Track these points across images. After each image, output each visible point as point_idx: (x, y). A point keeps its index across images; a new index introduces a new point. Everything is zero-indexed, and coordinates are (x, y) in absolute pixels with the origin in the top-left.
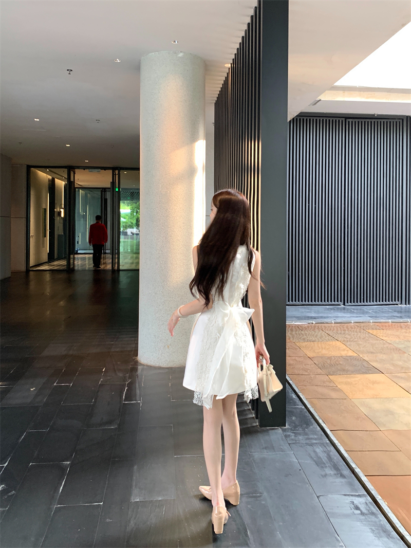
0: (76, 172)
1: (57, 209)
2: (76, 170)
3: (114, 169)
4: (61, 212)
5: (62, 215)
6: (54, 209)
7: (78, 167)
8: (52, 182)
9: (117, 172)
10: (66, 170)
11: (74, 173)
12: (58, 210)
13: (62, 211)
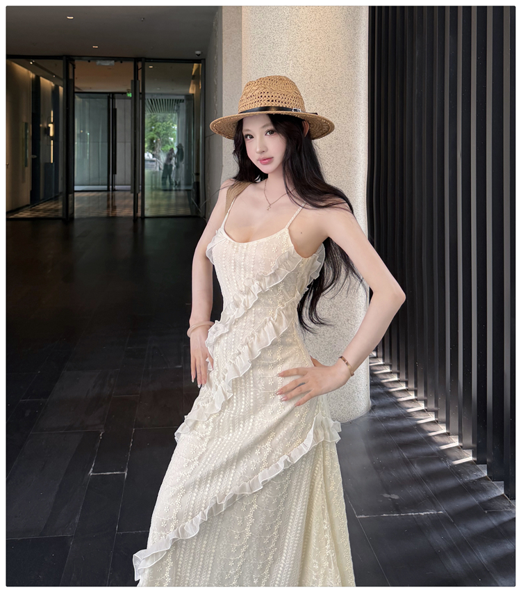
0: (77, 66)
1: (43, 124)
2: (77, 62)
3: (136, 60)
4: (49, 128)
5: (52, 134)
6: (40, 123)
7: (80, 57)
8: (36, 83)
9: (140, 65)
10: (60, 63)
11: (74, 68)
12: (45, 125)
13: (51, 126)
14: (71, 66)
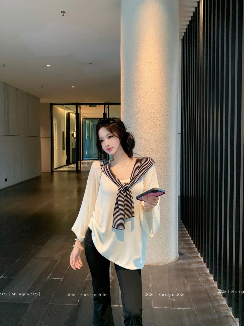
1: (71, 132)
3: (105, 104)
4: (74, 133)
5: (75, 136)
7: (83, 104)
14: (79, 108)
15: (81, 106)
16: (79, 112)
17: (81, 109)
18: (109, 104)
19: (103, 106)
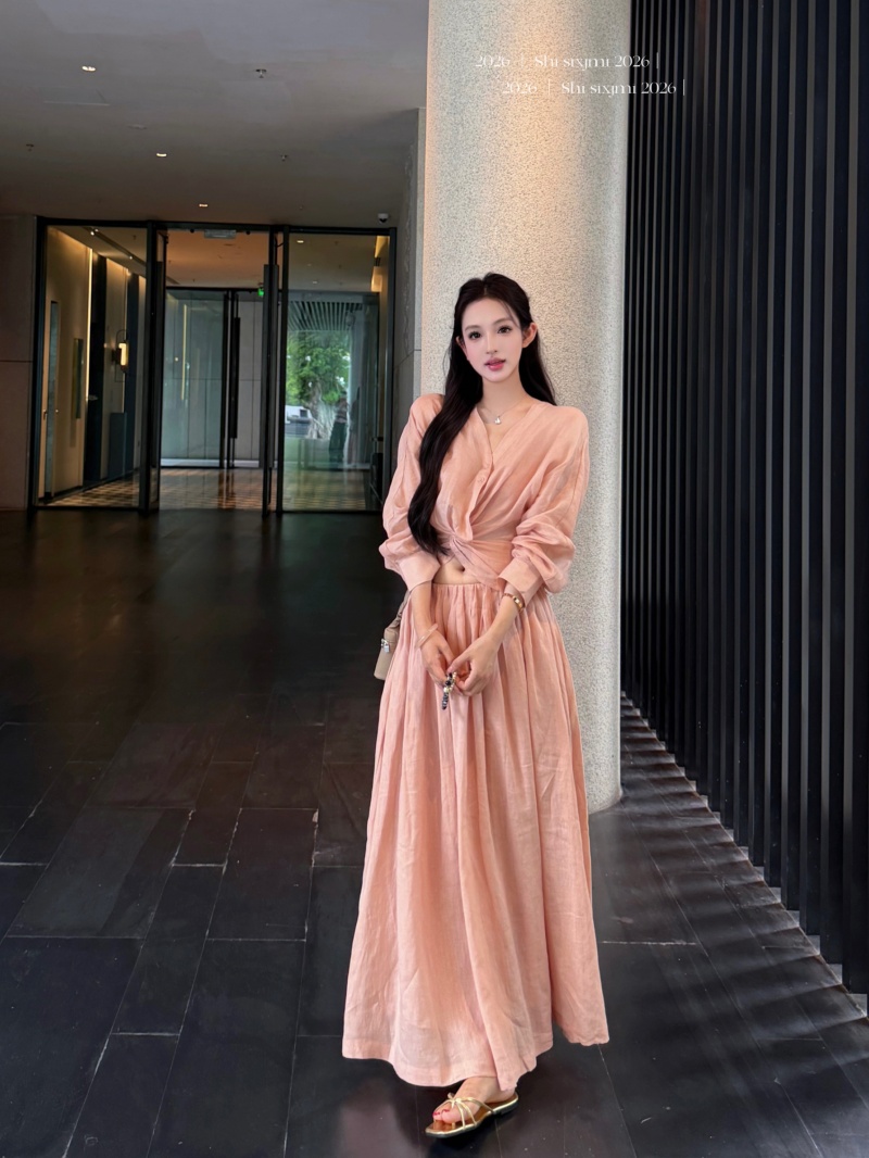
0: (170, 238)
1: (110, 342)
4: (120, 350)
5: (124, 361)
6: (104, 342)
7: (177, 225)
10: (142, 233)
11: (166, 243)
12: (114, 346)
13: (123, 347)
14: (160, 239)
15: (171, 233)
16: (160, 258)
17: (168, 246)
18: (289, 229)
19: (264, 237)
